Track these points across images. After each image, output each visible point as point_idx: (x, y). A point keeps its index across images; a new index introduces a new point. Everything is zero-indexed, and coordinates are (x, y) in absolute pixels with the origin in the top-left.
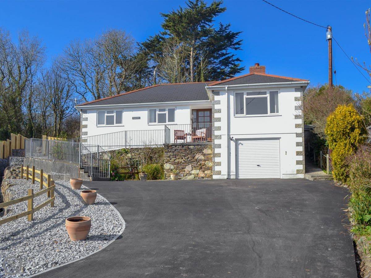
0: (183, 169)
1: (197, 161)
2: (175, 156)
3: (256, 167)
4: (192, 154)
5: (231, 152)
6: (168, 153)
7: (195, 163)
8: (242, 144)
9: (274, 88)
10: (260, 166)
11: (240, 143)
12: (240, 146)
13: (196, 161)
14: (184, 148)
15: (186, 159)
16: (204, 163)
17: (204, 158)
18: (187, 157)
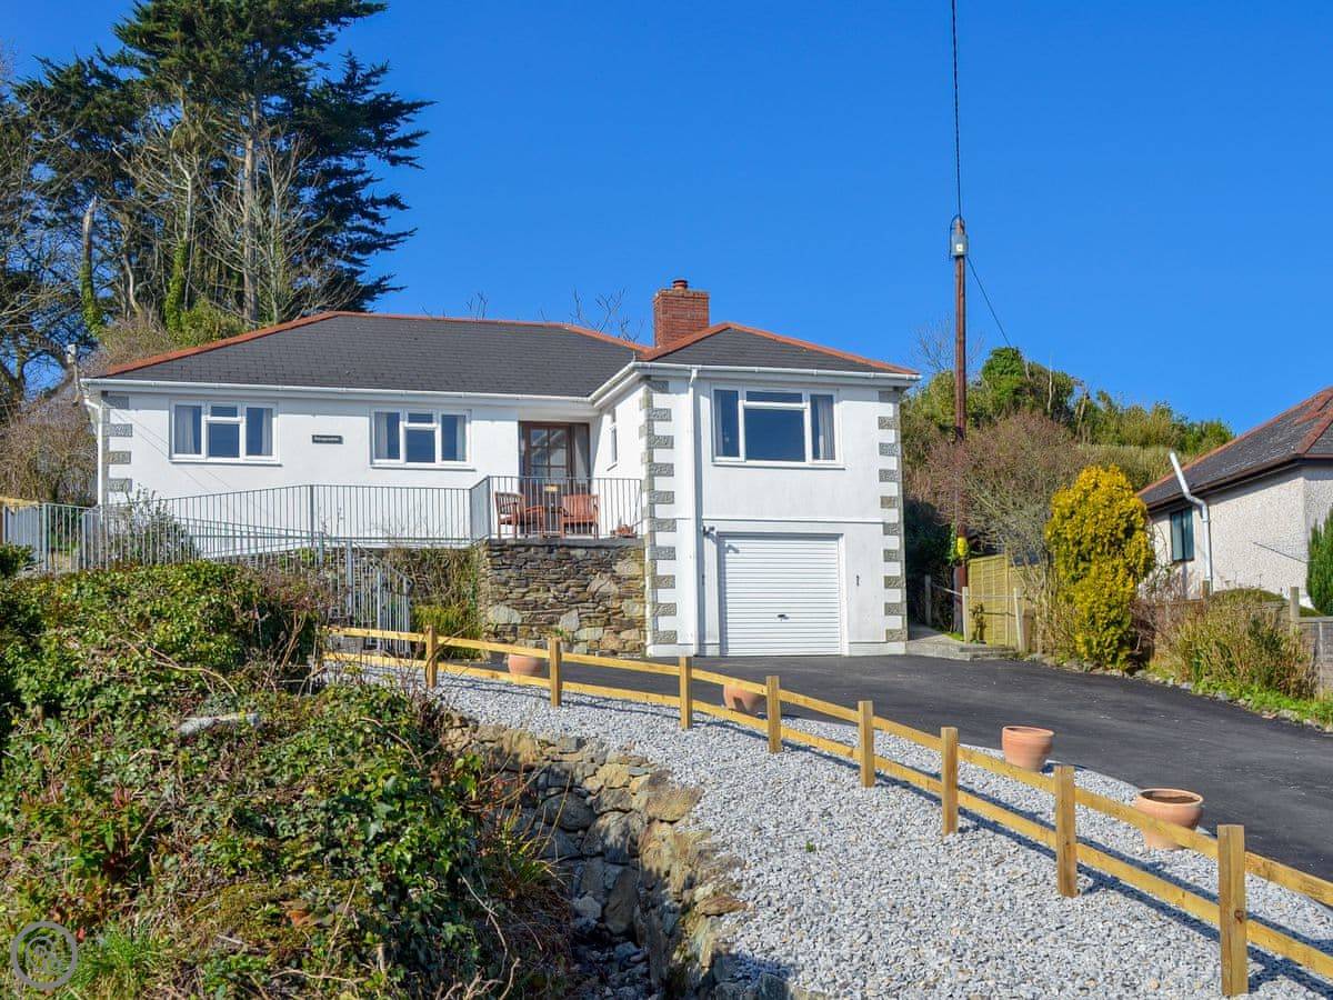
0: (551, 623)
1: (597, 600)
2: (525, 581)
3: (773, 620)
4: (579, 576)
5: (706, 573)
6: (503, 572)
7: (592, 605)
8: (737, 551)
9: (823, 384)
10: (787, 618)
11: (730, 547)
12: (730, 555)
13: (593, 598)
14: (554, 556)
15: (560, 592)
16: (618, 605)
17: (617, 590)
18: (565, 585)
